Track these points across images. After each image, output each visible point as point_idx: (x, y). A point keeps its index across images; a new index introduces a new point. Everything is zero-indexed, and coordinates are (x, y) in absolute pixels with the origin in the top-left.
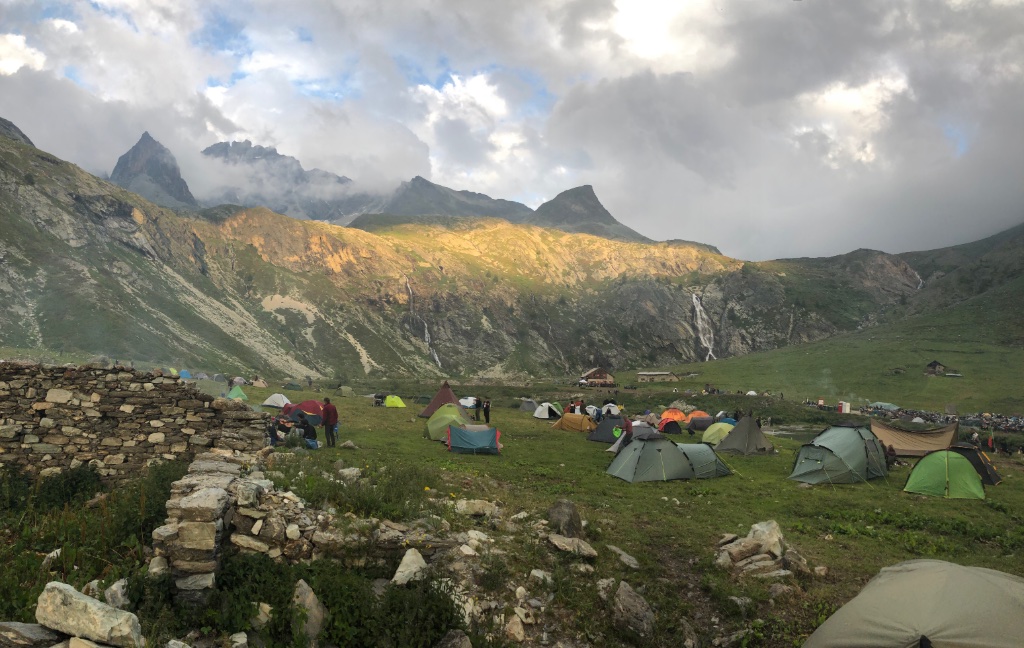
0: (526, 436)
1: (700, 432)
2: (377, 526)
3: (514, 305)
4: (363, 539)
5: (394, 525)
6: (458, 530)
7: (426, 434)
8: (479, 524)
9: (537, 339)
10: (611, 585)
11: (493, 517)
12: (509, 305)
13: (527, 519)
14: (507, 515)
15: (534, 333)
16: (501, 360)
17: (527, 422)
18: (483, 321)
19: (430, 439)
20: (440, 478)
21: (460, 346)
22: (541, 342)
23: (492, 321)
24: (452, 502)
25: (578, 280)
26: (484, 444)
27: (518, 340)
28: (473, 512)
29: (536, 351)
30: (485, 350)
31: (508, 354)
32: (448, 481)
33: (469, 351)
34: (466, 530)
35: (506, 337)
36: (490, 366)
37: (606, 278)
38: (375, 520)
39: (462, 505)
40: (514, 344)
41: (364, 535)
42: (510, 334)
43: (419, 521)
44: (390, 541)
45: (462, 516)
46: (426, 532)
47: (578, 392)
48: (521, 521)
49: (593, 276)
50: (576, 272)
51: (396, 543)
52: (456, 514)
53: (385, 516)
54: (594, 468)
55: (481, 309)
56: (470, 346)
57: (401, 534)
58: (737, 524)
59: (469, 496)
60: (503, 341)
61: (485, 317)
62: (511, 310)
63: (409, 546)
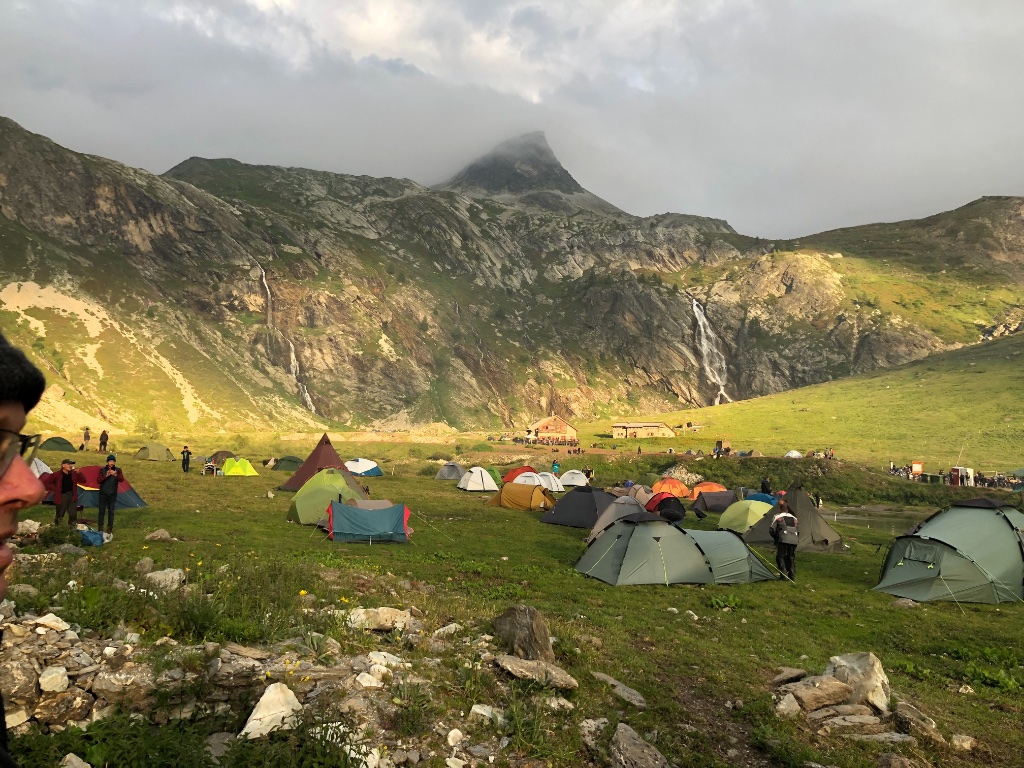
0: (449, 516)
1: (713, 515)
2: (216, 654)
3: (429, 319)
4: (190, 676)
5: (244, 650)
6: (352, 652)
7: (293, 514)
8: (386, 642)
9: (463, 373)
10: (602, 727)
11: (408, 632)
12: (421, 318)
13: (461, 634)
14: (429, 629)
15: (457, 363)
16: (408, 403)
17: (447, 495)
18: (381, 342)
19: (297, 521)
20: (320, 578)
21: (346, 382)
22: (467, 377)
23: (396, 342)
24: (343, 612)
25: (524, 283)
26: (385, 528)
27: (433, 372)
28: (375, 626)
29: (460, 389)
30: (384, 388)
31: (418, 395)
32: (334, 583)
33: (360, 389)
34: (366, 651)
35: (416, 368)
36: (392, 412)
37: (566, 278)
38: (211, 646)
39: (359, 617)
40: (427, 379)
41: (194, 670)
42: (420, 362)
43: (288, 642)
44: (238, 675)
45: (359, 632)
46: (299, 658)
47: (523, 453)
48: (450, 637)
49: (545, 275)
50: (520, 268)
51: (248, 677)
52: (349, 629)
53: (231, 636)
54: (556, 564)
55: (377, 325)
56: (362, 381)
57: (257, 663)
58: (799, 655)
59: (367, 603)
60: (411, 375)
61: (384, 337)
62: (424, 326)
63: (271, 680)
